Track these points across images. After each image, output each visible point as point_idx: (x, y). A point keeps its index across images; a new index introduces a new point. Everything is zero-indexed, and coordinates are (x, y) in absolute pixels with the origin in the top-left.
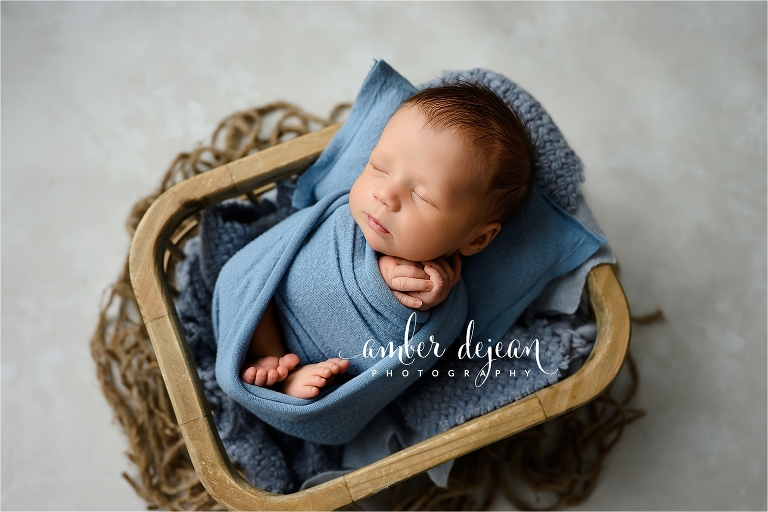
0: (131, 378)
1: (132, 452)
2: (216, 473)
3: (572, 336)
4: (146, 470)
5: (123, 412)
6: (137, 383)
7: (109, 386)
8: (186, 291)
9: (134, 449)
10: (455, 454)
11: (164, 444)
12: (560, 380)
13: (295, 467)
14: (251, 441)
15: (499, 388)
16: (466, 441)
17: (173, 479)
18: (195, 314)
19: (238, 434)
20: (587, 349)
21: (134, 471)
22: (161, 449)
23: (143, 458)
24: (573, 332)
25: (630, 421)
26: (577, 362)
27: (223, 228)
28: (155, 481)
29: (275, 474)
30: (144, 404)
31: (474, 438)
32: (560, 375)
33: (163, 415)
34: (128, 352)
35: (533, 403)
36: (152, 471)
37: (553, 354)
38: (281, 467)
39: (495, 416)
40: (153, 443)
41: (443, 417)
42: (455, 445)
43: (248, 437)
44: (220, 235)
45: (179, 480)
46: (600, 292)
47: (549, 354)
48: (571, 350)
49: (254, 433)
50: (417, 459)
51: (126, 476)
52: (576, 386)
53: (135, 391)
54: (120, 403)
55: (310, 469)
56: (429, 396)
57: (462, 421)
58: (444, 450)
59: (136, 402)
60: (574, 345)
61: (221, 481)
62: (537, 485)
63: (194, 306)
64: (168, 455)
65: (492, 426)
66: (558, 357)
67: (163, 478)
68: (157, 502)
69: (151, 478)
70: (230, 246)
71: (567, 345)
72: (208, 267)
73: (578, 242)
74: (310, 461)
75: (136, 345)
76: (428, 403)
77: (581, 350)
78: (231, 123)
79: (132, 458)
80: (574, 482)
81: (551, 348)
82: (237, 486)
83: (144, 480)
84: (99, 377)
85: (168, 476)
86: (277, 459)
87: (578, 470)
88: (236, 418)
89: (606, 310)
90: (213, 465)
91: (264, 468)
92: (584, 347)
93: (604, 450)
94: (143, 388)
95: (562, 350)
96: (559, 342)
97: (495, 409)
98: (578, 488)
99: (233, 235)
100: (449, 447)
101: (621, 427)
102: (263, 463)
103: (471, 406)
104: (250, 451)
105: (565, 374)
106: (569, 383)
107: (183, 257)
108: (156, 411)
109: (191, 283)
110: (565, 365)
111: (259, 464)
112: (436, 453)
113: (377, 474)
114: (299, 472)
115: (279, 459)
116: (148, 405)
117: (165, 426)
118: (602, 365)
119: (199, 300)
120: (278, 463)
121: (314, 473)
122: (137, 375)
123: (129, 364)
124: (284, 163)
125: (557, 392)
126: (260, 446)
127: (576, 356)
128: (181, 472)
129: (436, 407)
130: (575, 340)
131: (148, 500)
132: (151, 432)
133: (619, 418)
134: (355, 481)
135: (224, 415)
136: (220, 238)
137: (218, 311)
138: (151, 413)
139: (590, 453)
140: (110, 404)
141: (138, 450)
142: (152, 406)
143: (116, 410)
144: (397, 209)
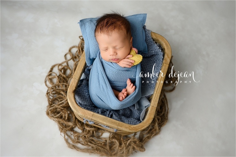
12: (164, 57)
22: (105, 148)
23: (103, 153)
33: (98, 142)
35: (164, 64)
46: (155, 38)
52: (167, 56)
58: (160, 85)
74: (136, 112)
89: (159, 40)
90: (130, 127)
105: (164, 55)
106: (166, 56)
112: (160, 87)
117: (101, 143)
118: (167, 48)
125: (166, 59)
134: (153, 104)
140: (86, 152)
141: (101, 153)
142: (95, 143)
143: (89, 152)
144: (117, 54)
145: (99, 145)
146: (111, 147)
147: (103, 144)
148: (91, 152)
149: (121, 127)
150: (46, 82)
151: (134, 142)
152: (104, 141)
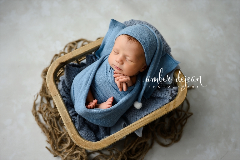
0: (46, 119)
1: (48, 140)
2: (76, 137)
3: (172, 90)
4: (53, 145)
5: (44, 129)
6: (48, 120)
7: (39, 122)
8: (62, 89)
9: (49, 139)
10: (143, 125)
11: (57, 137)
12: (169, 102)
13: (97, 136)
14: (84, 130)
15: (153, 107)
16: (146, 121)
17: (61, 147)
18: (65, 95)
19: (80, 128)
20: (176, 93)
21: (49, 146)
22: (56, 138)
23: (51, 142)
24: (172, 89)
25: (189, 117)
26: (174, 97)
27: (73, 69)
28: (55, 148)
29: (92, 138)
30: (51, 126)
31: (148, 120)
32: (169, 101)
33: (56, 128)
34: (45, 111)
35: (163, 108)
36: (54, 145)
37: (167, 95)
38: (94, 136)
39: (153, 113)
40: (54, 137)
41: (138, 116)
42: (143, 122)
43: (83, 129)
44: (72, 71)
45: (62, 147)
47: (166, 95)
48: (172, 94)
49: (85, 128)
50: (133, 127)
51: (47, 148)
52: (174, 103)
53: (48, 122)
54: (43, 127)
55: (102, 137)
56: (133, 111)
57: (143, 116)
58: (140, 124)
59: (48, 126)
60: (173, 93)
61: (78, 139)
62: (165, 137)
63: (64, 94)
64: (59, 140)
65: (153, 116)
66: (169, 96)
67: (58, 147)
68: (57, 154)
69: (55, 147)
70: (75, 74)
71: (171, 93)
72: (69, 81)
73: (172, 63)
74: (101, 134)
75: (47, 109)
76: (133, 113)
77: (174, 94)
78: (68, 45)
79: (48, 142)
80: (176, 135)
81: (167, 94)
82: (83, 140)
83: (52, 148)
84: (36, 120)
85: (59, 146)
86: (92, 134)
87: (176, 132)
88: (79, 124)
90: (75, 135)
91: (89, 137)
92: (175, 93)
93: (182, 126)
94: (50, 121)
95: (170, 94)
96: (169, 92)
97: (153, 112)
98: (177, 137)
99: (75, 71)
100: (142, 123)
101: (186, 119)
102: (88, 136)
103: (145, 112)
104: (84, 133)
105: (171, 101)
106: (172, 102)
107: (60, 81)
108: (54, 127)
109: (63, 87)
110: (171, 98)
111: (87, 136)
113: (122, 132)
114: (98, 138)
115: (93, 134)
116: (52, 126)
117: (57, 132)
118: (181, 96)
119: (66, 92)
120: (92, 135)
121: (103, 137)
122: (48, 117)
123: (45, 115)
124: (87, 50)
125: (169, 105)
126: (87, 131)
127: (173, 96)
128: (63, 145)
129: (136, 113)
130: (173, 91)
131: (54, 154)
132: (53, 134)
133: (186, 116)
134: (116, 135)
135: (76, 123)
136: (72, 72)
137: (74, 91)
138: (53, 128)
139: (179, 127)
140: (40, 127)
141: (50, 139)
142: (53, 126)
143: (42, 129)
144: (123, 64)
145: (56, 131)
146: (63, 143)
147: (58, 133)
148: (44, 131)
149: (69, 128)
150: (66, 46)
151: (81, 156)
152: (61, 132)
